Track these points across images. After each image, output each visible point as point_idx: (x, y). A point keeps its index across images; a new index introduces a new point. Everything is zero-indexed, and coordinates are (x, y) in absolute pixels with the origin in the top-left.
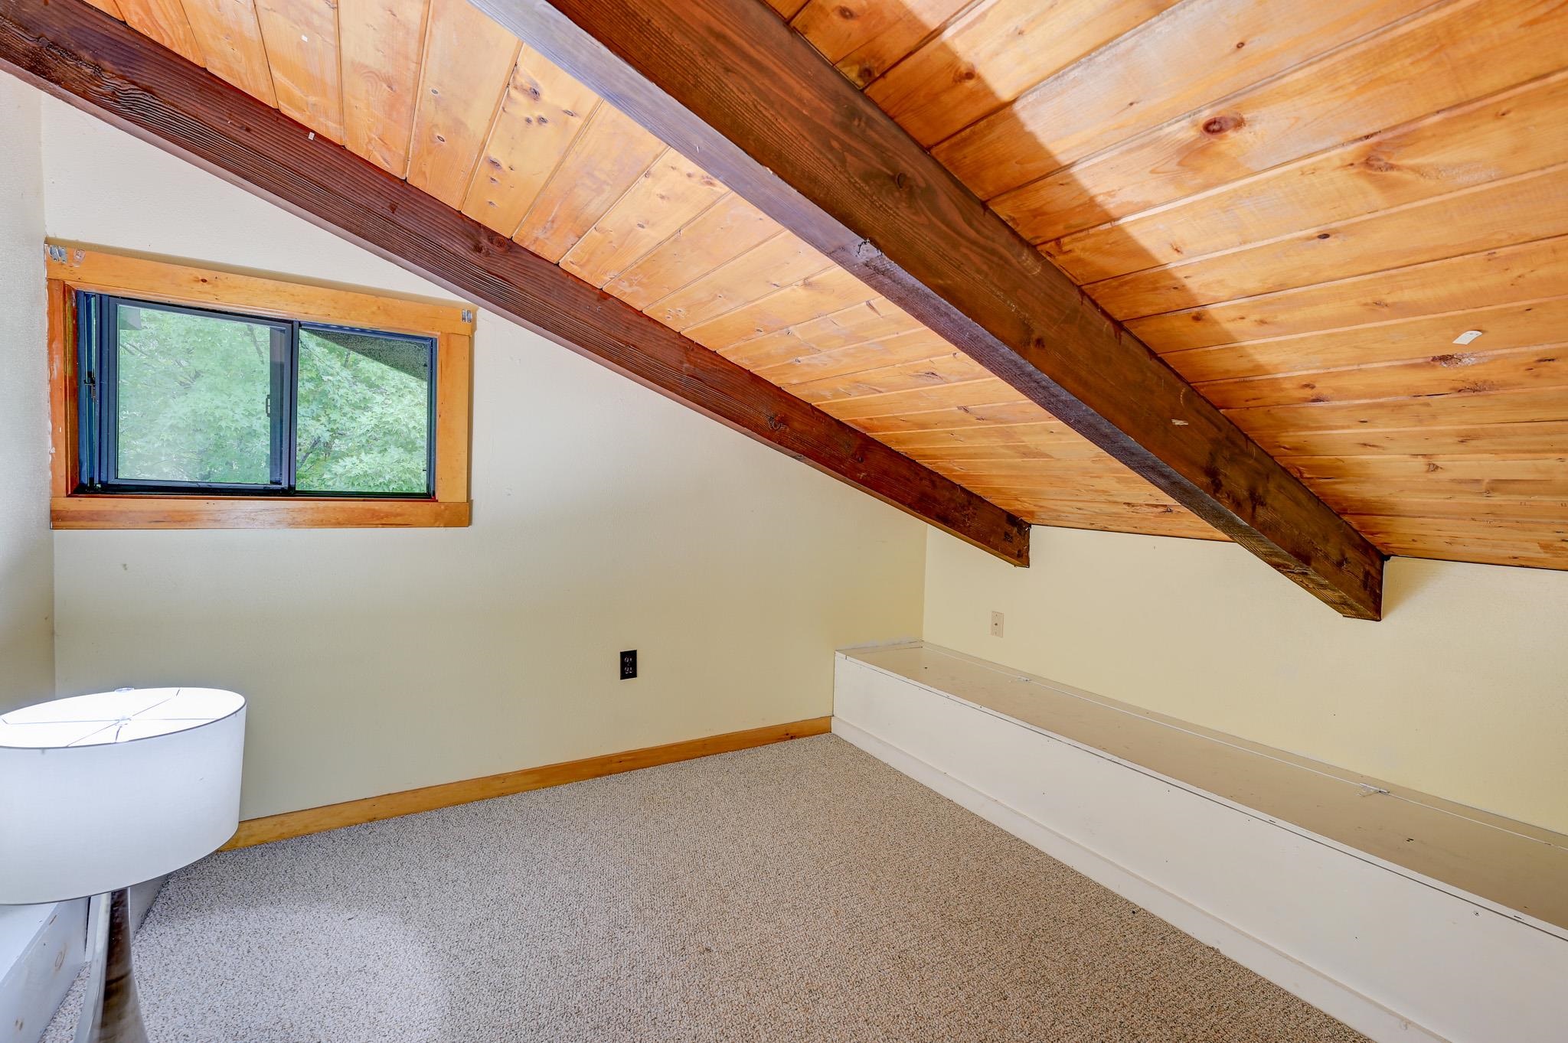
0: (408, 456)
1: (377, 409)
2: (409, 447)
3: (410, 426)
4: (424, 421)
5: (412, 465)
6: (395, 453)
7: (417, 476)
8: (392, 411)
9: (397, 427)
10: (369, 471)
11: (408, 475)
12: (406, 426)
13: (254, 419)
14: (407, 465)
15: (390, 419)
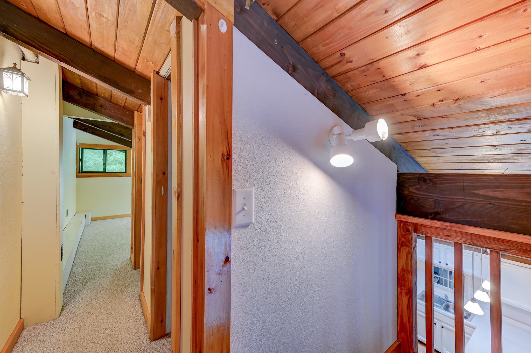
0: (121, 166)
1: (114, 156)
2: (121, 163)
3: (122, 159)
4: (125, 158)
5: (122, 167)
6: (118, 165)
7: (123, 170)
8: (117, 156)
9: (119, 160)
10: (113, 169)
11: (121, 170)
12: (121, 160)
13: (86, 158)
14: (121, 168)
15: (117, 158)
